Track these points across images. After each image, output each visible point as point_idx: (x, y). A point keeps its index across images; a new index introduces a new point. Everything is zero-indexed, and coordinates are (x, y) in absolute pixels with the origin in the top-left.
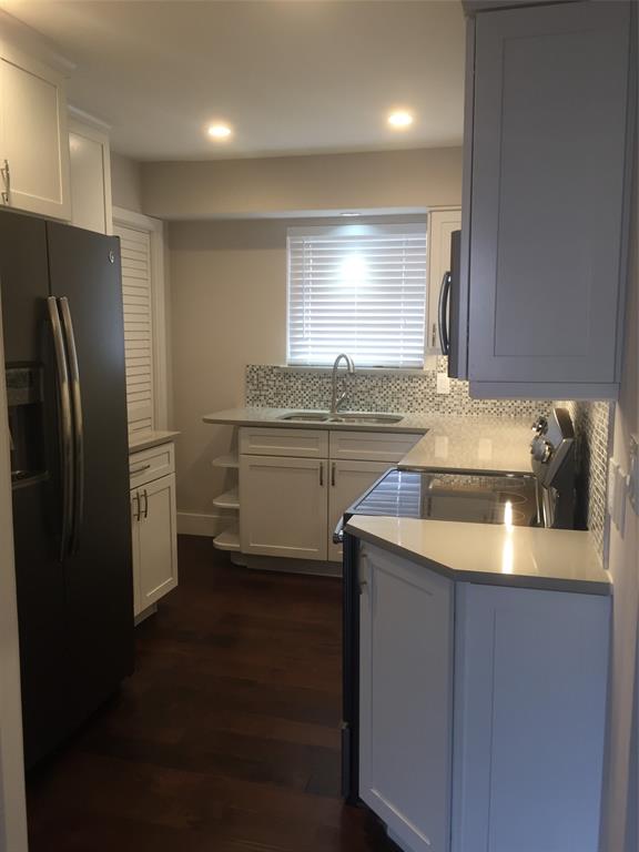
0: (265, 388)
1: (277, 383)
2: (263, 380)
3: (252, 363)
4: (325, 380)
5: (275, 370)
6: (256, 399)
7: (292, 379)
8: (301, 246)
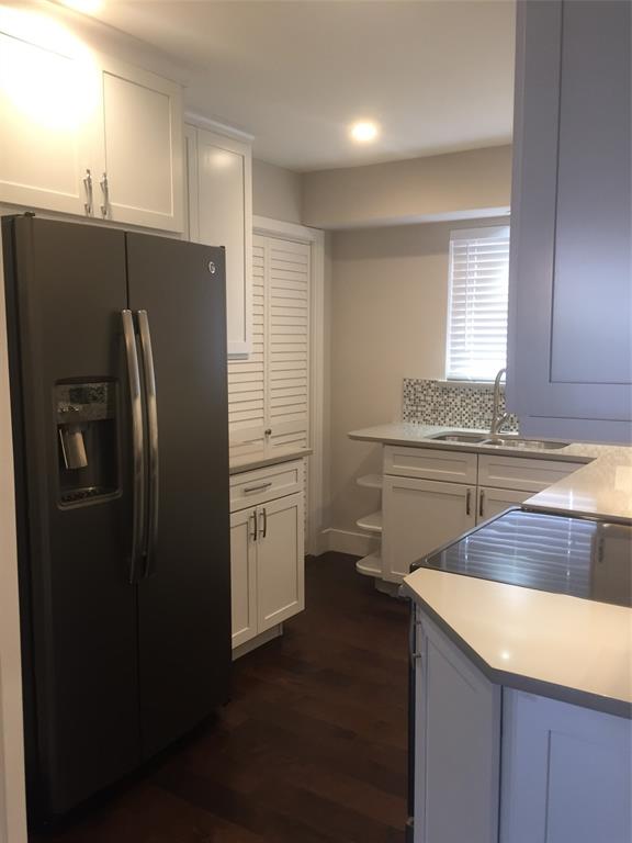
0: (423, 403)
1: (435, 398)
2: (419, 395)
3: (408, 376)
4: (487, 397)
5: (433, 385)
6: (411, 416)
7: (451, 395)
8: (465, 250)
